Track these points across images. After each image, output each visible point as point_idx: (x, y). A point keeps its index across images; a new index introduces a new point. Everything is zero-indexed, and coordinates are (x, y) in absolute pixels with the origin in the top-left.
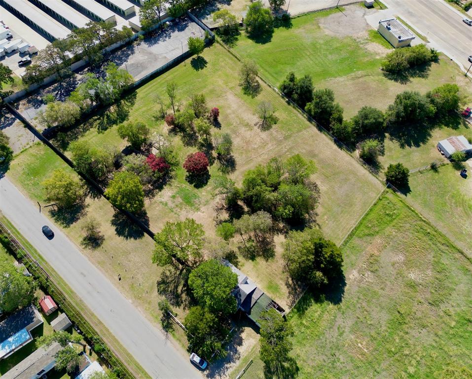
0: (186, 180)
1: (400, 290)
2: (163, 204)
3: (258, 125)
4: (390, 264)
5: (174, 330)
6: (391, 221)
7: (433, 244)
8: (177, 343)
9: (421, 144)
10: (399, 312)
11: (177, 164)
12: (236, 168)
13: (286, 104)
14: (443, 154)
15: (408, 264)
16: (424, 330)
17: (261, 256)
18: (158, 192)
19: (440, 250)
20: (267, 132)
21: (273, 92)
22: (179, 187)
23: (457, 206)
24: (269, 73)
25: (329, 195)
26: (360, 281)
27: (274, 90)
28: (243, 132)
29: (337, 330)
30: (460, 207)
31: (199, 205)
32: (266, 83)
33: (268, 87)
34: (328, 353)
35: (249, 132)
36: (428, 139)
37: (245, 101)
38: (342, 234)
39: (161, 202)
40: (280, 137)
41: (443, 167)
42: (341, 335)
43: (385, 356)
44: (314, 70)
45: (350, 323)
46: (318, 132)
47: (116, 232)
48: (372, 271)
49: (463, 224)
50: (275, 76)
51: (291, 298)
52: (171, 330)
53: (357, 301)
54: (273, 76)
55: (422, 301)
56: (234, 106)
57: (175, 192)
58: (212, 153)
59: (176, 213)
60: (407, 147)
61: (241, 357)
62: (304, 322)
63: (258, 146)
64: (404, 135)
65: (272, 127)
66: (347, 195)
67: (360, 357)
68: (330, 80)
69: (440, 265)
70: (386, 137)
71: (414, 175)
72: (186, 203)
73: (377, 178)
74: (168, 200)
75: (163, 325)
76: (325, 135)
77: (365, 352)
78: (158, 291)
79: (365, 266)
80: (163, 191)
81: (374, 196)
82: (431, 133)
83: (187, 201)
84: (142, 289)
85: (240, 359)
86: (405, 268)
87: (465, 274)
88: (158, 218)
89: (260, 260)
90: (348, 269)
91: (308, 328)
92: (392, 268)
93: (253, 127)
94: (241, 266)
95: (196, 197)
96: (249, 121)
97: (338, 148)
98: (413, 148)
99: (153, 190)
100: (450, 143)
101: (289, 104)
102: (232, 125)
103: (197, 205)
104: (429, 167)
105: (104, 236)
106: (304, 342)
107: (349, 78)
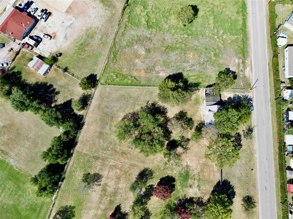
0: (174, 190)
1: (154, 54)
2: (200, 188)
3: (99, 183)
4: (145, 63)
5: (249, 127)
6: (119, 73)
7: (118, 52)
8: (253, 121)
9: (48, 84)
10: (166, 50)
11: (168, 206)
12: (143, 169)
13: (65, 180)
14: (50, 70)
15: (138, 56)
16: (165, 38)
17: (186, 117)
18: (195, 198)
19: (120, 48)
20: (101, 173)
21: (58, 198)
22: (182, 190)
23: (86, 50)
24: (38, 216)
25: (124, 109)
26: (163, 70)
27: (56, 199)
28: (113, 188)
29: (193, 67)
30: (85, 49)
31: (184, 168)
32: (52, 210)
33: (56, 205)
34: (205, 65)
35: (109, 184)
36: (41, 83)
37: (81, 210)
38: (145, 90)
39: (199, 190)
40: (99, 163)
41: (60, 66)
42: (193, 65)
43: (188, 46)
44: (12, 186)
45: (185, 65)
46: (78, 144)
47: (235, 196)
48: (154, 68)
49: (96, 44)
50: (38, 209)
51: (195, 92)
52: (250, 128)
53: (174, 67)
54: (40, 211)
55: (152, 44)
56: (92, 213)
57: (187, 189)
58: (144, 193)
59: (199, 176)
60: (56, 90)
61: (234, 94)
62: (201, 80)
63: (117, 170)
64: (47, 96)
65: (94, 174)
66: (118, 101)
67: (196, 54)
68: (17, 168)
69: (128, 44)
70: (56, 105)
71: (78, 78)
72: (188, 176)
73: (94, 93)
74: (195, 187)
75: (251, 133)
76: (78, 138)
77: (193, 53)
78: (241, 147)
79: (154, 72)
80: (192, 196)
81: (108, 88)
82: (34, 83)
83: (187, 177)
84: (247, 155)
85: (235, 94)
86: (141, 57)
87: (125, 34)
88: (209, 182)
89: (189, 116)
90: (161, 78)
91: (202, 78)
92: (146, 62)
93: (103, 185)
94: (199, 121)
95: (181, 174)
96: (100, 192)
97: (85, 125)
98: (54, 87)
99: (195, 203)
100: (39, 69)
101: (64, 179)
102: (110, 200)
103: (185, 169)
104: (66, 73)
105: (242, 200)
106: (209, 76)
107: (6, 157)
